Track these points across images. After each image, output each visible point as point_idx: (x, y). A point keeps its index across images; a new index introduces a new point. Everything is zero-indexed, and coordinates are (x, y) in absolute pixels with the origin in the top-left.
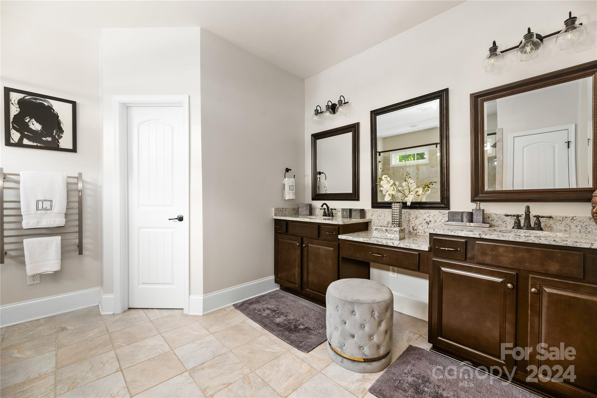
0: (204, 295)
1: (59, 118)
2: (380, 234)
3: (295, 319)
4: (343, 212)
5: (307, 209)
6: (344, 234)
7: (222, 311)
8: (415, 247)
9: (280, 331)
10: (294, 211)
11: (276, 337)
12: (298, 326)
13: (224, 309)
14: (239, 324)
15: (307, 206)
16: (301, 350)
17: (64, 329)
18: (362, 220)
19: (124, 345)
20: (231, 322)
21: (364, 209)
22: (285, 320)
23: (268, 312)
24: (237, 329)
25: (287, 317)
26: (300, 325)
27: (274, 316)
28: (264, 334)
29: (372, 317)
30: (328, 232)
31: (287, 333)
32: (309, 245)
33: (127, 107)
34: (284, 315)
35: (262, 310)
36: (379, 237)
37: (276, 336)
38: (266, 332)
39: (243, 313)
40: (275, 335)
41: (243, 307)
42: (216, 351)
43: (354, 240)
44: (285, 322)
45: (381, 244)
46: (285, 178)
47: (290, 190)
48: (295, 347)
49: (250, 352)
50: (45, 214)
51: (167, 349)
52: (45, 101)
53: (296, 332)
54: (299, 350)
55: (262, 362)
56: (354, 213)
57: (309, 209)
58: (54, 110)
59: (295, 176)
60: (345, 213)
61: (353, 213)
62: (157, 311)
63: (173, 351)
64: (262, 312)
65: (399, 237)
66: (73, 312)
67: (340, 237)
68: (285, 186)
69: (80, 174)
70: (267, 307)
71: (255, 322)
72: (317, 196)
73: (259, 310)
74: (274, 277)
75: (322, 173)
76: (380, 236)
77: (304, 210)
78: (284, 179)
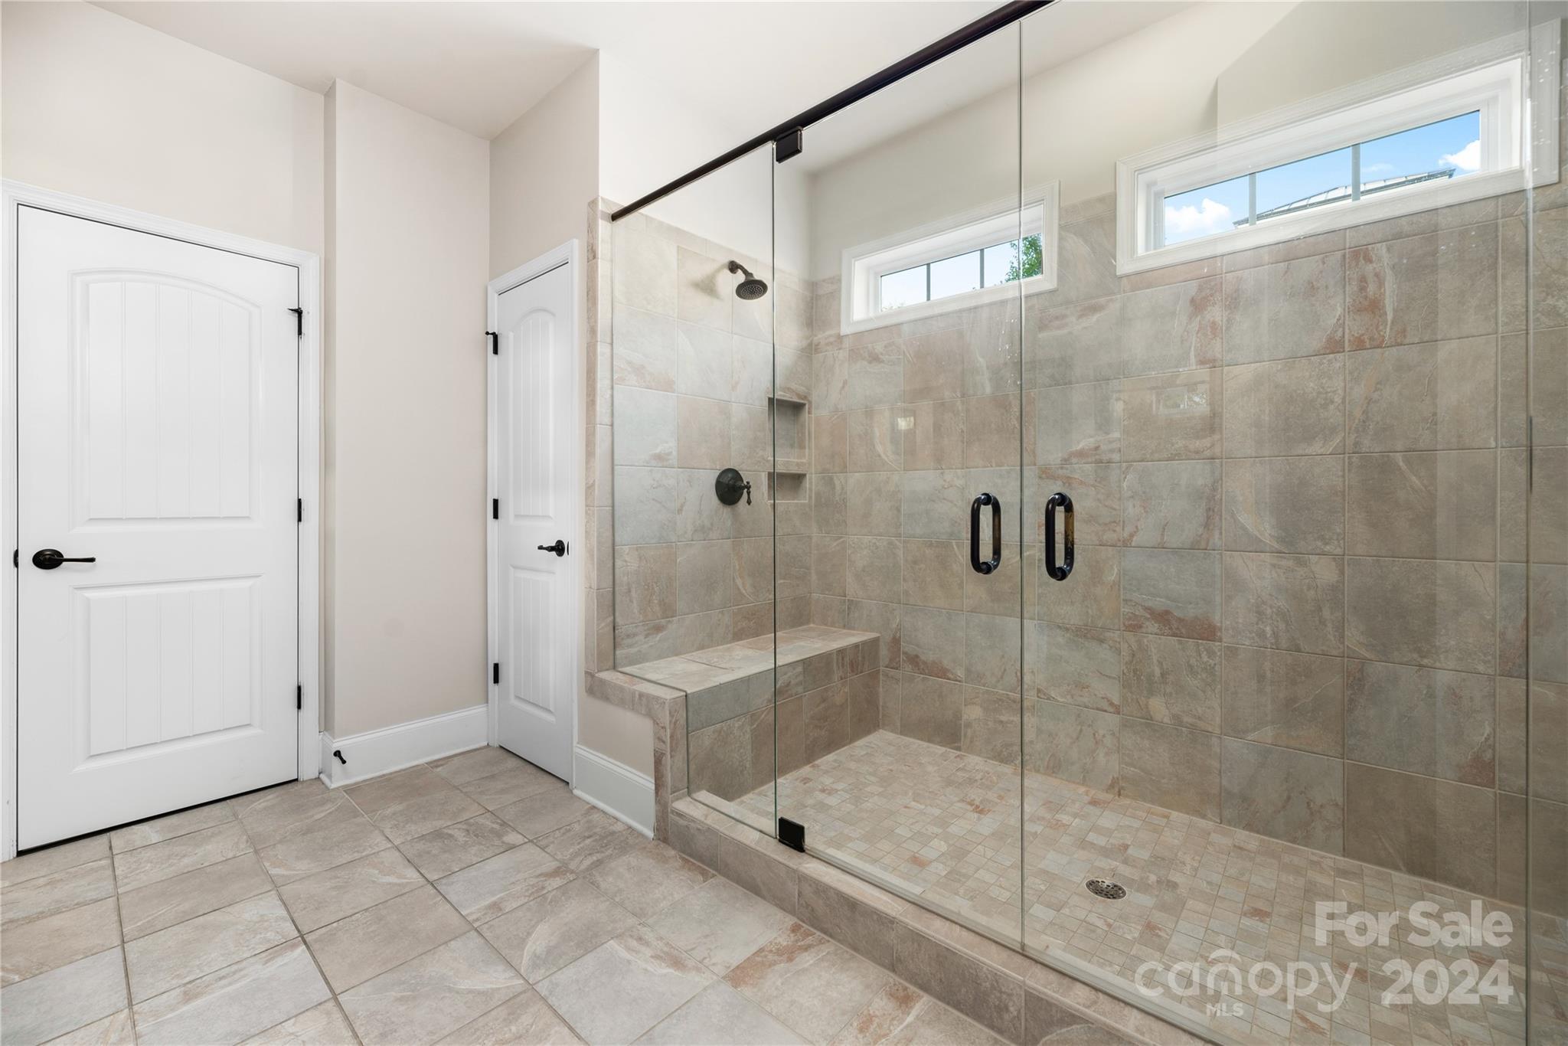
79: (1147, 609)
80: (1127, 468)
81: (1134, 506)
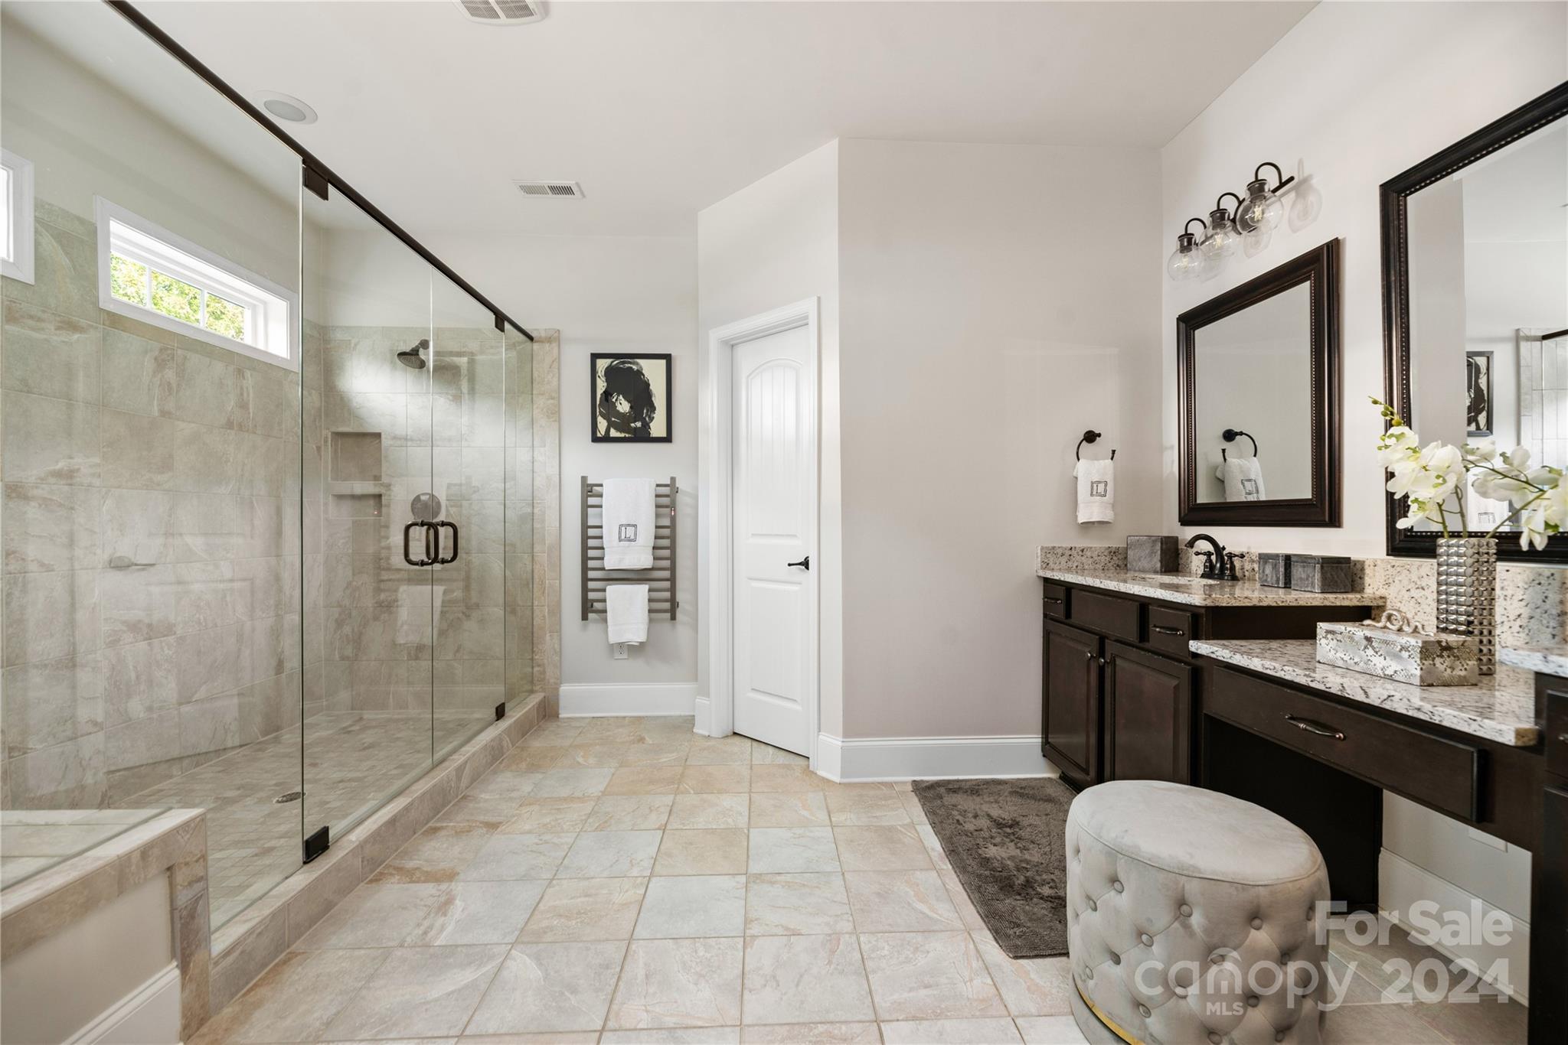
0: (844, 740)
1: (651, 387)
2: (1346, 652)
3: (1042, 863)
4: (1262, 568)
5: (1152, 553)
6: (1214, 639)
7: (883, 788)
8: (1455, 720)
9: (979, 876)
10: (1115, 558)
11: (959, 888)
12: (1036, 885)
13: (890, 785)
14: (899, 827)
15: (1154, 542)
16: (1000, 942)
17: (642, 740)
18: (1331, 596)
19: (692, 792)
20: (885, 816)
21: (1349, 558)
22: (1012, 858)
23: (984, 823)
24: (888, 836)
25: (1025, 852)
26: (1043, 885)
27: (992, 837)
28: (937, 867)
29: (1176, 919)
30: (1161, 628)
31: (992, 889)
32: (1118, 662)
33: (733, 346)
34: (1019, 845)
35: (970, 815)
36: (1340, 663)
37: (963, 884)
38: (945, 867)
39: (923, 805)
40: (960, 881)
41: (930, 793)
42: (817, 861)
43: (1235, 662)
44: (1009, 862)
45: (1322, 687)
46: (1078, 459)
47: (1092, 495)
48: (989, 929)
49: (879, 894)
50: (628, 547)
51: (742, 822)
52: (633, 363)
53: (1018, 897)
54: (996, 939)
55: (890, 925)
56: (1300, 569)
57: (1159, 552)
58: (644, 376)
59: (1114, 452)
60: (1268, 569)
61: (1298, 572)
62: (771, 750)
63: (748, 830)
64: (967, 820)
65: (1418, 673)
66: (665, 717)
67: (1195, 646)
68: (1076, 484)
69: (673, 479)
70: (986, 812)
71: (936, 835)
72: (1193, 513)
73: (964, 813)
74: (1040, 740)
75: (1241, 434)
76: (1342, 659)
77: (1143, 554)
78: (1076, 464)
79: (124, 623)
80: (106, 493)
81: (112, 529)
